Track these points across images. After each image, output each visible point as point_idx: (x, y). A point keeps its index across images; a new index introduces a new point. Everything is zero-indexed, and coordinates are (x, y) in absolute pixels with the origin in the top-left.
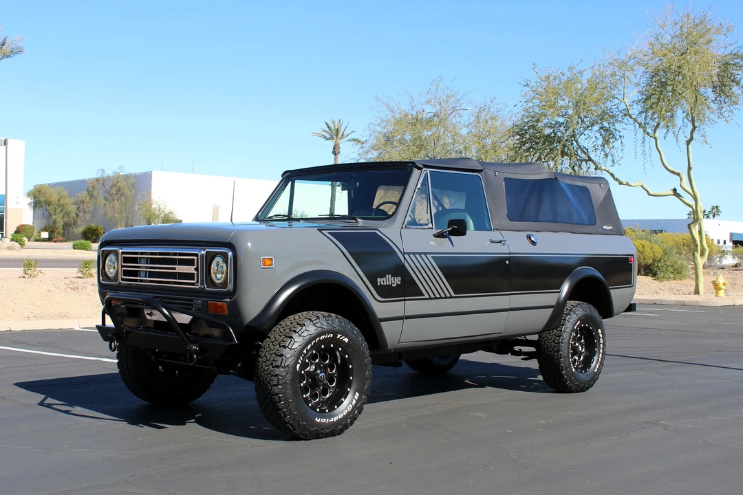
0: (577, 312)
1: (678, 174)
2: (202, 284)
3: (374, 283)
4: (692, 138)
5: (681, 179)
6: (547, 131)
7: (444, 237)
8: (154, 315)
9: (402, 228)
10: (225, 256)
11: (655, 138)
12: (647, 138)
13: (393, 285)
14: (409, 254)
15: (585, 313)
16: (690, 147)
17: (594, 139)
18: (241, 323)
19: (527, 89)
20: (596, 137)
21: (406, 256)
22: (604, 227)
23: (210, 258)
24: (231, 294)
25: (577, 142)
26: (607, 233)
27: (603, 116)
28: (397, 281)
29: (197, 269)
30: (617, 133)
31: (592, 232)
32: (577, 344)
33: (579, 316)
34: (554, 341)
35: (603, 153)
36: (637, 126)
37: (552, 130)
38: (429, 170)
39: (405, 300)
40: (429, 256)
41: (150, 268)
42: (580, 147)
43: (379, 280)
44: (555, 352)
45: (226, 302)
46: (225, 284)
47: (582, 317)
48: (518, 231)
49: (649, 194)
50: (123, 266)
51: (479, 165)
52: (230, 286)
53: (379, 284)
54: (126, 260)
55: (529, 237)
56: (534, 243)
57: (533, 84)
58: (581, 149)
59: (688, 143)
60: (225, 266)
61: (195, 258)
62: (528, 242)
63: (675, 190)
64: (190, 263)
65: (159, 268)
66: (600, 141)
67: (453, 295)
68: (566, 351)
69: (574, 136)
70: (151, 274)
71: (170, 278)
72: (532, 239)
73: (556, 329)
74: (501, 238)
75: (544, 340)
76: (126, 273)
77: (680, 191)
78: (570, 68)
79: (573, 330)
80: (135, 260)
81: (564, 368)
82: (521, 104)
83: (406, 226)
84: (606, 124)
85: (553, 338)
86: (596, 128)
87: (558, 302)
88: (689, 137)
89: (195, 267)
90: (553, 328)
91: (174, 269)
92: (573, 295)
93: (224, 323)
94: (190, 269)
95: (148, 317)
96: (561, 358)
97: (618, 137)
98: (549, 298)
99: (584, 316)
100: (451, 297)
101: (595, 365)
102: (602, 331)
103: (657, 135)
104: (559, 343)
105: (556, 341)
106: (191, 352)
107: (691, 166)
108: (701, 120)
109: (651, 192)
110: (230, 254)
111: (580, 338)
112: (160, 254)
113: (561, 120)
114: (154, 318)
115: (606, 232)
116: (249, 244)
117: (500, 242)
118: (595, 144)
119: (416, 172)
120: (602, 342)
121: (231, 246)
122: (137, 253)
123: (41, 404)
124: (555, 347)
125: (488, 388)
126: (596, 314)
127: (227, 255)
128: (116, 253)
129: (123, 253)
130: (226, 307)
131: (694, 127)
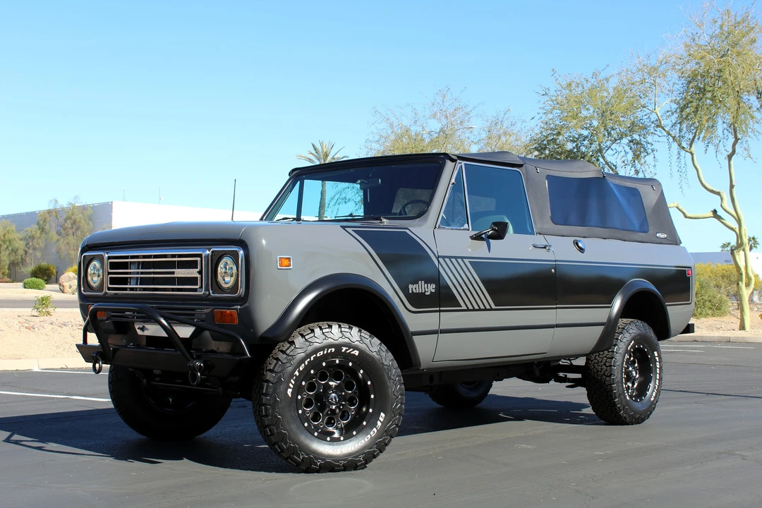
0: (631, 331)
1: (718, 194)
2: (207, 289)
3: (405, 290)
4: (734, 152)
5: (722, 199)
6: (570, 146)
7: (482, 239)
8: (147, 329)
9: (435, 228)
10: (234, 256)
11: (691, 153)
12: (683, 152)
13: (427, 294)
14: (444, 257)
15: (638, 332)
16: (732, 162)
17: (623, 153)
18: (255, 333)
19: (546, 98)
20: (625, 151)
21: (441, 260)
22: (658, 235)
23: (216, 259)
24: (244, 299)
25: (603, 157)
26: (661, 242)
27: (633, 128)
28: (431, 288)
29: (200, 273)
30: (649, 146)
31: (645, 241)
32: (630, 369)
33: (633, 335)
34: (605, 364)
35: (633, 169)
36: (671, 139)
37: (574, 145)
38: (463, 163)
39: (440, 311)
40: (466, 261)
41: (142, 273)
42: (607, 163)
43: (410, 286)
44: (607, 376)
45: (237, 309)
46: (235, 288)
47: (636, 336)
48: (563, 236)
49: (686, 217)
50: (109, 273)
51: (518, 159)
52: (241, 291)
53: (411, 292)
54: (113, 266)
55: (576, 243)
56: (581, 250)
57: (552, 93)
58: (608, 165)
59: (730, 157)
60: (235, 268)
61: (199, 259)
62: (575, 249)
63: (715, 212)
64: (192, 265)
65: (154, 273)
66: (630, 156)
67: (494, 307)
68: (619, 376)
69: (600, 151)
70: (143, 281)
71: (166, 285)
72: (580, 245)
73: (607, 350)
74: (545, 243)
75: (593, 363)
76: (113, 281)
77: (720, 212)
78: (595, 75)
79: (627, 351)
80: (125, 266)
81: (617, 395)
82: (538, 116)
83: (439, 227)
84: (636, 137)
85: (604, 361)
86: (625, 141)
87: (609, 319)
88: (730, 151)
89: (198, 270)
90: (604, 348)
91: (173, 273)
92: (626, 312)
93: (233, 333)
94: (193, 273)
95: (140, 332)
96: (614, 384)
97: (650, 151)
98: (599, 314)
99: (639, 335)
100: (491, 309)
101: (651, 392)
102: (658, 353)
103: (693, 149)
104: (611, 366)
105: (607, 364)
106: (194, 369)
107: (734, 183)
108: (743, 131)
109: (688, 215)
110: (241, 253)
111: (634, 362)
112: (156, 256)
113: (585, 133)
114: (146, 333)
115: (659, 241)
116: (264, 242)
117: (545, 248)
118: (623, 159)
119: (449, 165)
120: (658, 366)
121: (242, 243)
122: (126, 257)
123: (8, 440)
124: (606, 370)
125: (528, 422)
126: (652, 334)
127: (238, 254)
128: (101, 259)
129: (109, 258)
130: (236, 316)
131: (737, 139)
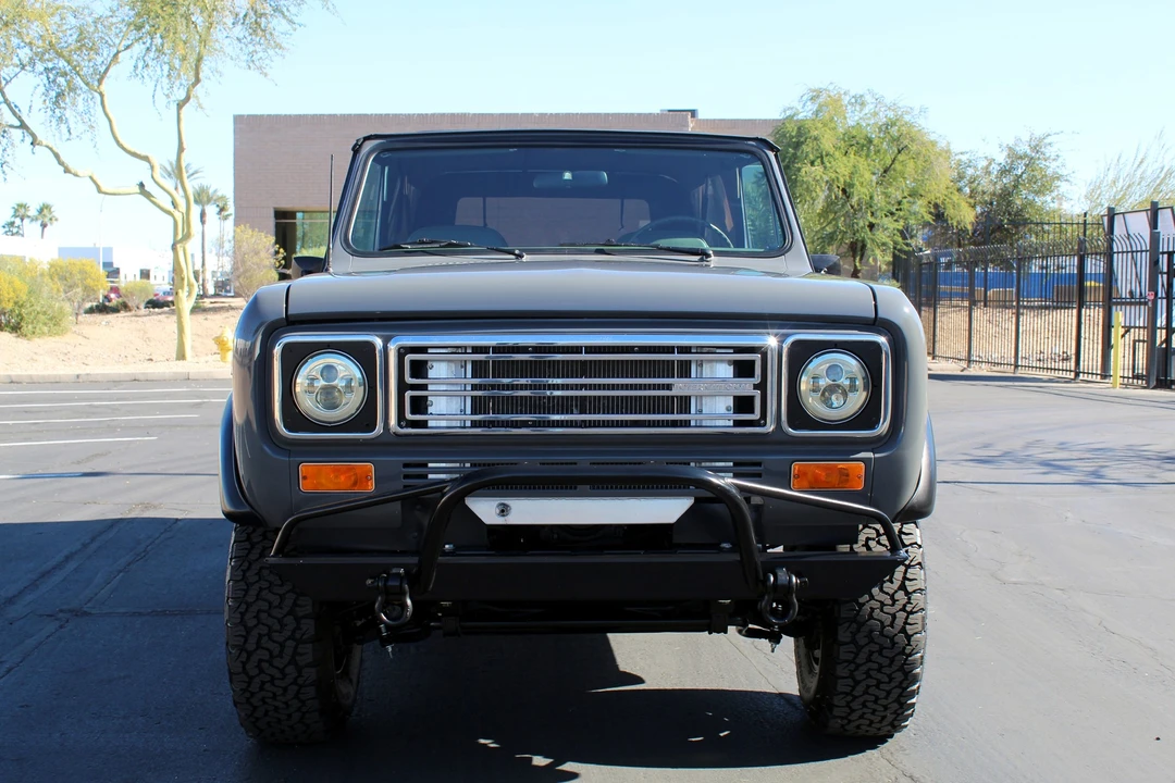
1: (146, 159)
2: (776, 421)
4: (188, 98)
5: (152, 168)
8: (520, 511)
11: (101, 94)
29: (761, 387)
45: (864, 460)
46: (867, 416)
49: (99, 191)
50: (410, 387)
52: (886, 422)
59: (180, 106)
60: (864, 375)
61: (757, 357)
63: (142, 185)
77: (150, 187)
88: (183, 96)
89: (755, 380)
94: (739, 387)
95: (489, 517)
107: (185, 146)
109: (103, 189)
110: (882, 344)
112: (593, 351)
114: (518, 518)
121: (883, 326)
127: (877, 349)
129: (404, 351)
130: (859, 473)
131: (198, 79)
